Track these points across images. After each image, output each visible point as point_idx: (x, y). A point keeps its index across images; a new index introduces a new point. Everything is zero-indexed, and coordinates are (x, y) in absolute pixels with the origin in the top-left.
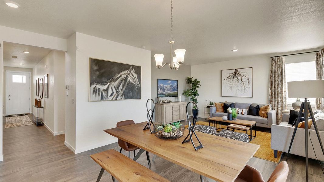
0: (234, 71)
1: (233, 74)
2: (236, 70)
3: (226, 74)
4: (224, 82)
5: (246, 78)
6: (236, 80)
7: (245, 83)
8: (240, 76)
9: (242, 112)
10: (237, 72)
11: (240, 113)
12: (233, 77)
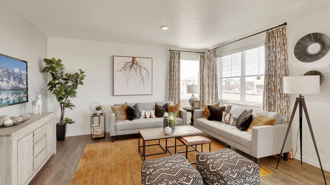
0: (131, 59)
1: (129, 64)
2: (133, 58)
3: (119, 63)
4: (117, 75)
5: (146, 71)
6: (134, 73)
7: (144, 76)
8: (139, 68)
9: (150, 115)
10: (135, 61)
11: (148, 116)
12: (129, 68)
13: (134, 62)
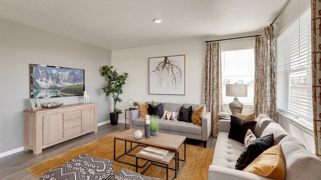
0: (163, 59)
1: (162, 64)
2: (166, 58)
3: (154, 64)
4: (152, 75)
5: (178, 69)
6: (166, 72)
7: (176, 75)
8: (171, 67)
9: (171, 117)
11: (169, 117)
12: (162, 68)
13: (166, 61)
